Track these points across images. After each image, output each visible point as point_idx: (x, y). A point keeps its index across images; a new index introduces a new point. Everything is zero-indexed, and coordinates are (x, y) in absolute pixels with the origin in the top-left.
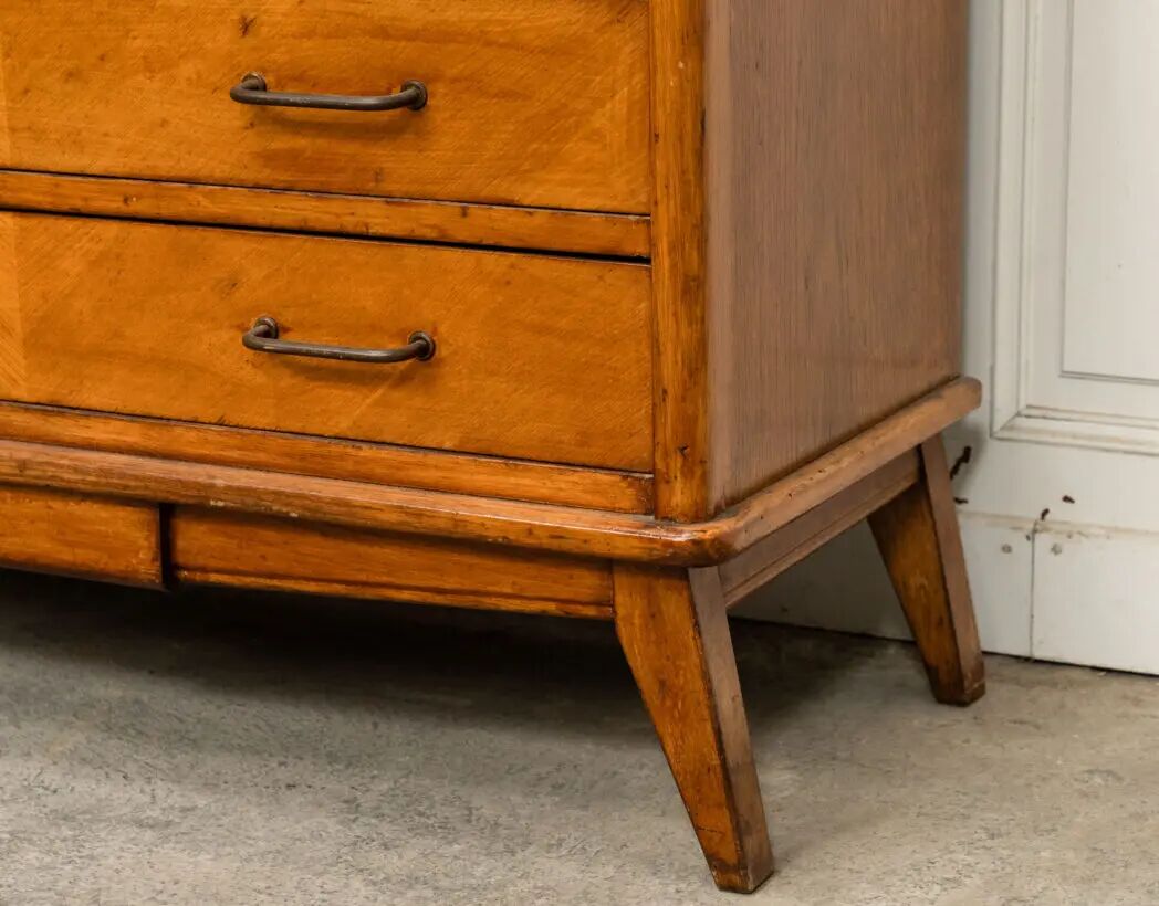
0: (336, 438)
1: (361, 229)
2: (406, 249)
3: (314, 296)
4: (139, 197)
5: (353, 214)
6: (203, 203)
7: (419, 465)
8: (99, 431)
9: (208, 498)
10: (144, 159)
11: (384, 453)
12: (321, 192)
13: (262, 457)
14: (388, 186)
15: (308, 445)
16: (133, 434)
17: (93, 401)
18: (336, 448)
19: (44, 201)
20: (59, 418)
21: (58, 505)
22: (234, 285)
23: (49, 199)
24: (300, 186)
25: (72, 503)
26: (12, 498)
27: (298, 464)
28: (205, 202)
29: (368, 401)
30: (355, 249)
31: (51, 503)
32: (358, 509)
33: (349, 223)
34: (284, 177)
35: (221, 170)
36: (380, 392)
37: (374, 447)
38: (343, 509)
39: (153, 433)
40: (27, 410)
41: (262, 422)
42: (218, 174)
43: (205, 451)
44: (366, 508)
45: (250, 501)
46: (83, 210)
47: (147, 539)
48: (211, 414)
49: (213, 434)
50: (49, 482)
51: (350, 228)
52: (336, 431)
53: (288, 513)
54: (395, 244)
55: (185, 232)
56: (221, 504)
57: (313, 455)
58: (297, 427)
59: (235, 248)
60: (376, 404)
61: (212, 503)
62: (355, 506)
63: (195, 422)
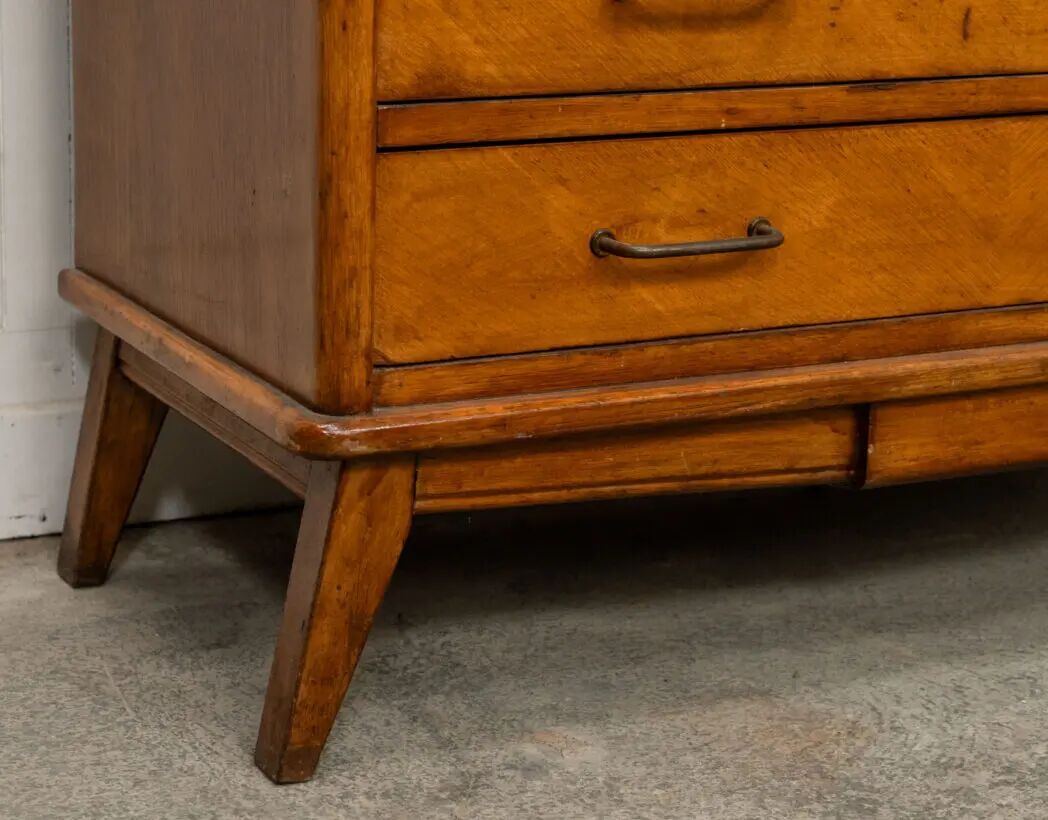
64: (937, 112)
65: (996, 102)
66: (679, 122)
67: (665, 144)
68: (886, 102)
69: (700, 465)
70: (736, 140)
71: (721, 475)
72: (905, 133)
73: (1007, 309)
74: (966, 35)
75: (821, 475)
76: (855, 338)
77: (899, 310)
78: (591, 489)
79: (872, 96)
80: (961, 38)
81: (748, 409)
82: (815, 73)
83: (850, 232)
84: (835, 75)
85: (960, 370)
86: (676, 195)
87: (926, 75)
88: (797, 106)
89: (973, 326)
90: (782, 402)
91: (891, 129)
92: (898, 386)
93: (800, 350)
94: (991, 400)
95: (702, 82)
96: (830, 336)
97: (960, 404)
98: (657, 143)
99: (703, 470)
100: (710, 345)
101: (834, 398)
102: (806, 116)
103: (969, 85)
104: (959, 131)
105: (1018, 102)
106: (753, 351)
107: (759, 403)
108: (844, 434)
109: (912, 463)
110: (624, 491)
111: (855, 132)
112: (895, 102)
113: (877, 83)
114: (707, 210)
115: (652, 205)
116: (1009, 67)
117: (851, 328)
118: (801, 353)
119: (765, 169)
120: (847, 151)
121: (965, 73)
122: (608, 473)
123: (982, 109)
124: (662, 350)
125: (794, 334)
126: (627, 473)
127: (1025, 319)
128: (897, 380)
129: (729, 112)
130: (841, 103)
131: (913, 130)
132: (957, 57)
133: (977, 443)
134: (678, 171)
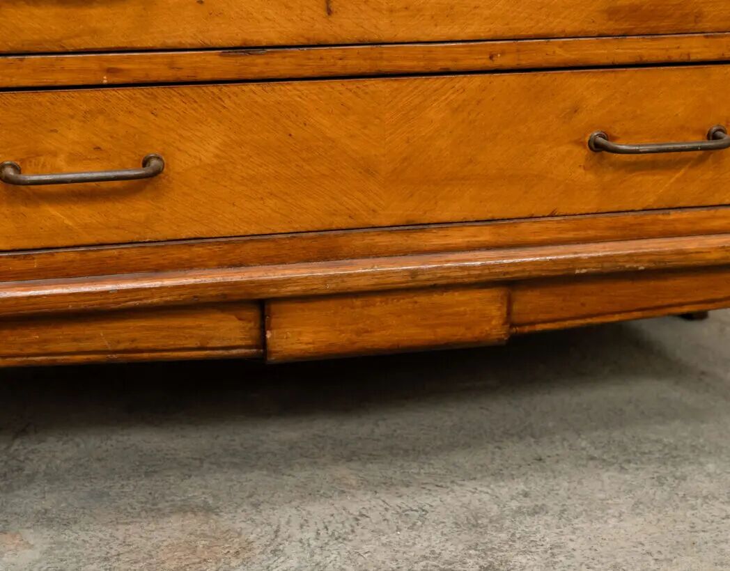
0: (644, 210)
1: (685, 58)
2: (713, 69)
3: (639, 112)
4: (503, 53)
5: (678, 48)
6: (559, 52)
7: (713, 218)
8: (457, 237)
9: (574, 269)
10: (507, 24)
11: (686, 215)
12: (653, 34)
13: (591, 233)
14: (706, 25)
15: (629, 218)
16: (485, 235)
17: (446, 216)
18: (650, 217)
19: (419, 65)
20: (421, 234)
21: (423, 299)
22: (576, 111)
23: (422, 64)
24: (637, 31)
25: (435, 296)
26: (381, 302)
27: (619, 233)
28: (559, 51)
29: (672, 180)
30: (675, 74)
31: (416, 299)
32: (693, 255)
33: (675, 55)
34: (625, 26)
35: (570, 27)
36: (682, 171)
37: (679, 211)
38: (682, 257)
39: (502, 231)
40: (391, 232)
41: (587, 209)
42: (569, 30)
43: (545, 237)
44: (697, 253)
45: (606, 265)
46: (453, 69)
47: (499, 309)
48: (545, 209)
49: (551, 224)
50: (435, 282)
51: (676, 58)
52: (645, 206)
53: (637, 267)
54: (706, 66)
55: (540, 77)
56: (584, 271)
57: (631, 225)
58: (615, 207)
59: (581, 83)
60: (678, 180)
61: (577, 272)
62: (691, 253)
63: (531, 217)
64: (308, 73)
65: (365, 66)
66: (63, 79)
67: (55, 96)
68: (257, 64)
69: (119, 342)
70: (121, 93)
71: (141, 351)
72: (281, 90)
73: (392, 228)
74: (329, 12)
75: (234, 352)
76: (249, 249)
77: (293, 228)
78: (25, 358)
79: (248, 59)
80: (325, 14)
81: (137, 303)
82: (188, 41)
83: (239, 167)
84: (209, 43)
85: (334, 276)
86: (72, 136)
87: (295, 43)
88: (171, 66)
89: (359, 241)
90: (168, 299)
91: (268, 87)
92: (276, 288)
93: (200, 257)
94: (378, 299)
95: (82, 48)
96: (226, 247)
97: (348, 301)
98: (49, 95)
99: (121, 346)
100: (115, 253)
101: (217, 296)
102: (182, 75)
103: (337, 51)
104: (333, 88)
105: (384, 66)
106: (155, 257)
107: (147, 298)
108: (250, 321)
109: (310, 346)
110: (55, 360)
111: (234, 88)
112: (267, 64)
113: (246, 49)
114: (102, 147)
115: (50, 143)
116: (375, 38)
117: (246, 242)
118: (200, 260)
119: (153, 117)
120: (227, 102)
121: (333, 42)
122: (37, 347)
123: (349, 71)
124: (71, 255)
125: (192, 245)
126: (52, 347)
127: (408, 237)
128: (274, 283)
129: (110, 71)
130: (214, 64)
131: (289, 87)
132: (322, 29)
133: (367, 332)
134: (72, 117)
